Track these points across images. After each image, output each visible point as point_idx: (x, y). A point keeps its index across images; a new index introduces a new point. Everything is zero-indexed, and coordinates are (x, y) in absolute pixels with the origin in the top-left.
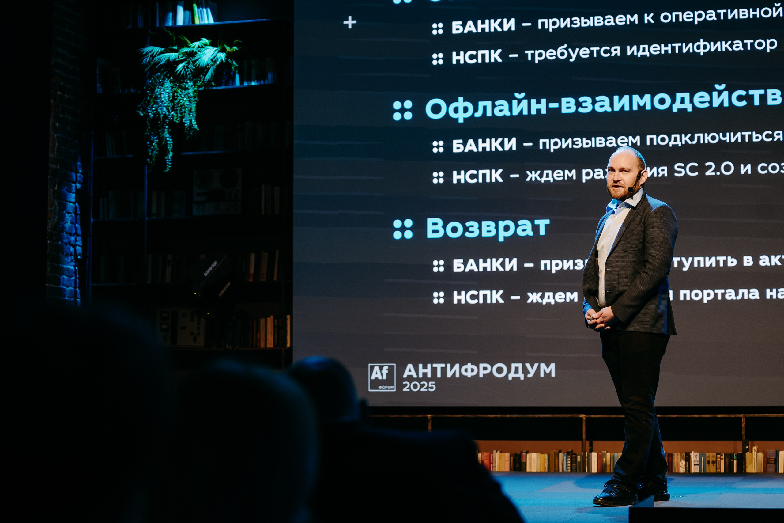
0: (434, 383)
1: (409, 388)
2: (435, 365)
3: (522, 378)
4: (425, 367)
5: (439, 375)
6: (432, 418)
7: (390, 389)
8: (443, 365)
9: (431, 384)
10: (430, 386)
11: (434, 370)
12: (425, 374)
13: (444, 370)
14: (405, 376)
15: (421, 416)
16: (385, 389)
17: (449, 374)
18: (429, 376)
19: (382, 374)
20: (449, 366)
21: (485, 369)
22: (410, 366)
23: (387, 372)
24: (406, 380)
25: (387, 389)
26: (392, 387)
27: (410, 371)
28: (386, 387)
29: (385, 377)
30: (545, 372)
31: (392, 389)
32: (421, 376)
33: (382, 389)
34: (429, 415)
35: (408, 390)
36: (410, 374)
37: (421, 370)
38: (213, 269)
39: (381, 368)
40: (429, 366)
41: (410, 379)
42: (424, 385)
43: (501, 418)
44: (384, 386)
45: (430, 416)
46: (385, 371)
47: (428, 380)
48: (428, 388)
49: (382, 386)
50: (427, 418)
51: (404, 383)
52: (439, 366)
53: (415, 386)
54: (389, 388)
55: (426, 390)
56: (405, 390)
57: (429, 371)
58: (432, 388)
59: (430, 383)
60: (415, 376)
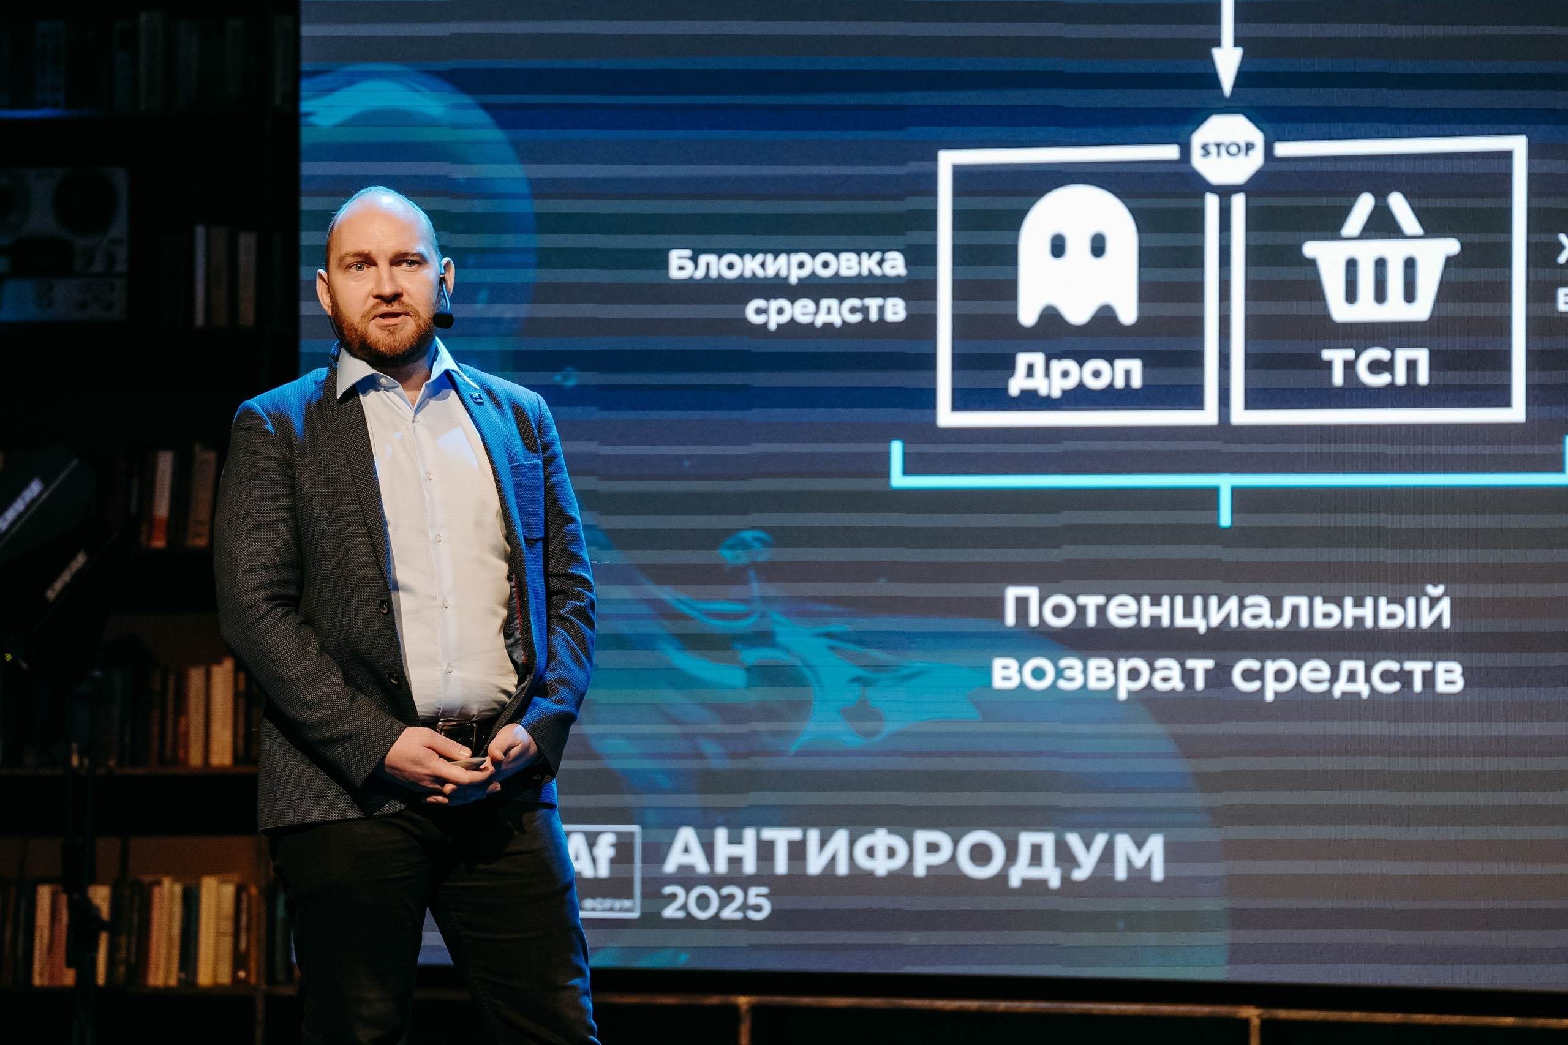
0: (764, 890)
1: (684, 907)
2: (768, 834)
3: (1055, 882)
4: (735, 839)
5: (781, 866)
6: (754, 1009)
7: (621, 910)
8: (795, 834)
9: (758, 896)
10: (752, 900)
11: (765, 850)
12: (735, 862)
13: (797, 851)
14: (670, 866)
15: (715, 1000)
16: (604, 910)
17: (815, 864)
18: (750, 867)
19: (594, 860)
20: (814, 835)
21: (933, 848)
22: (687, 835)
23: (611, 852)
24: (672, 880)
25: (611, 909)
26: (627, 903)
27: (686, 850)
28: (608, 903)
29: (604, 871)
30: (1129, 862)
31: (629, 909)
32: (721, 867)
33: (593, 910)
34: (743, 1001)
35: (681, 915)
36: (686, 860)
37: (724, 850)
38: (28, 507)
39: (592, 841)
40: (749, 834)
41: (687, 878)
42: (731, 898)
43: (979, 1014)
44: (600, 900)
45: (748, 1003)
46: (605, 849)
47: (746, 883)
48: (744, 907)
49: (594, 897)
50: (735, 1008)
51: (668, 890)
52: (782, 837)
53: (703, 902)
54: (618, 904)
55: (738, 916)
56: (671, 912)
57: (747, 851)
58: (758, 908)
59: (753, 891)
60: (702, 867)
